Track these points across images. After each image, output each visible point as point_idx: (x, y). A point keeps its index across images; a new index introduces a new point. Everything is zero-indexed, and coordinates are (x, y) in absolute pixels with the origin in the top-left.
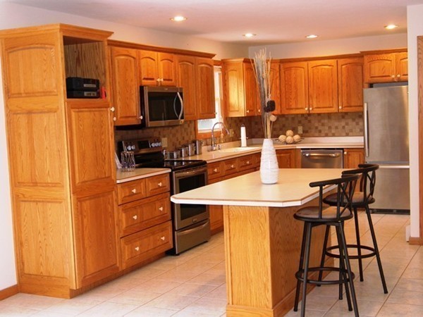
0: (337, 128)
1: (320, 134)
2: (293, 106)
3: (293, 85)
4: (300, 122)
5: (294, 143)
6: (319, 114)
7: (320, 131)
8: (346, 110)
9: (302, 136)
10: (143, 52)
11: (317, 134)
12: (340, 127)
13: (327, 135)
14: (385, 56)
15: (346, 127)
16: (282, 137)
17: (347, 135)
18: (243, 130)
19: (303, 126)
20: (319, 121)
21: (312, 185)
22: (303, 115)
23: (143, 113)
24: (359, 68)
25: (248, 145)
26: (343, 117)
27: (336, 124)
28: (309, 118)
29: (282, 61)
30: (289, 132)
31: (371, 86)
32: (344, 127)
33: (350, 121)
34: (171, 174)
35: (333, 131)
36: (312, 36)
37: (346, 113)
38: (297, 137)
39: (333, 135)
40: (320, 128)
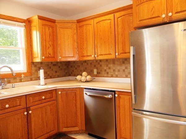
0: (119, 71)
2: (85, 54)
3: (85, 38)
4: (95, 66)
6: (107, 60)
7: (108, 73)
8: (121, 56)
11: (106, 75)
12: (121, 70)
13: (112, 76)
15: (126, 70)
16: (78, 77)
18: (42, 72)
19: (97, 69)
20: (107, 66)
26: (124, 63)
27: (119, 68)
28: (101, 63)
29: (79, 21)
32: (124, 70)
35: (117, 73)
38: (89, 77)
39: (117, 76)
40: (108, 70)
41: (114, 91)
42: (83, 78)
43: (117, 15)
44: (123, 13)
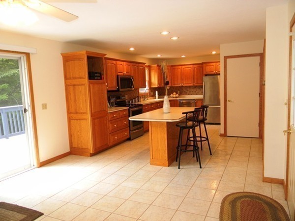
1: (186, 94)
2: (176, 83)
4: (178, 90)
5: (176, 97)
6: (186, 86)
8: (196, 85)
9: (179, 95)
10: (118, 62)
13: (189, 95)
14: (212, 64)
16: (171, 95)
17: (197, 94)
18: (157, 92)
19: (180, 91)
20: (186, 89)
21: (183, 113)
22: (179, 87)
23: (118, 85)
24: (201, 69)
25: (159, 98)
26: (195, 88)
27: (193, 90)
28: (182, 88)
29: (172, 66)
30: (174, 93)
31: (206, 75)
32: (195, 91)
33: (198, 89)
34: (129, 109)
35: (191, 93)
36: (183, 56)
37: (196, 86)
38: (177, 95)
39: (191, 95)
40: (186, 91)
41: (195, 100)
42: (174, 96)
43: (195, 66)
44: (197, 66)
